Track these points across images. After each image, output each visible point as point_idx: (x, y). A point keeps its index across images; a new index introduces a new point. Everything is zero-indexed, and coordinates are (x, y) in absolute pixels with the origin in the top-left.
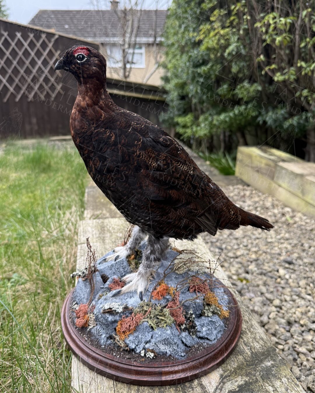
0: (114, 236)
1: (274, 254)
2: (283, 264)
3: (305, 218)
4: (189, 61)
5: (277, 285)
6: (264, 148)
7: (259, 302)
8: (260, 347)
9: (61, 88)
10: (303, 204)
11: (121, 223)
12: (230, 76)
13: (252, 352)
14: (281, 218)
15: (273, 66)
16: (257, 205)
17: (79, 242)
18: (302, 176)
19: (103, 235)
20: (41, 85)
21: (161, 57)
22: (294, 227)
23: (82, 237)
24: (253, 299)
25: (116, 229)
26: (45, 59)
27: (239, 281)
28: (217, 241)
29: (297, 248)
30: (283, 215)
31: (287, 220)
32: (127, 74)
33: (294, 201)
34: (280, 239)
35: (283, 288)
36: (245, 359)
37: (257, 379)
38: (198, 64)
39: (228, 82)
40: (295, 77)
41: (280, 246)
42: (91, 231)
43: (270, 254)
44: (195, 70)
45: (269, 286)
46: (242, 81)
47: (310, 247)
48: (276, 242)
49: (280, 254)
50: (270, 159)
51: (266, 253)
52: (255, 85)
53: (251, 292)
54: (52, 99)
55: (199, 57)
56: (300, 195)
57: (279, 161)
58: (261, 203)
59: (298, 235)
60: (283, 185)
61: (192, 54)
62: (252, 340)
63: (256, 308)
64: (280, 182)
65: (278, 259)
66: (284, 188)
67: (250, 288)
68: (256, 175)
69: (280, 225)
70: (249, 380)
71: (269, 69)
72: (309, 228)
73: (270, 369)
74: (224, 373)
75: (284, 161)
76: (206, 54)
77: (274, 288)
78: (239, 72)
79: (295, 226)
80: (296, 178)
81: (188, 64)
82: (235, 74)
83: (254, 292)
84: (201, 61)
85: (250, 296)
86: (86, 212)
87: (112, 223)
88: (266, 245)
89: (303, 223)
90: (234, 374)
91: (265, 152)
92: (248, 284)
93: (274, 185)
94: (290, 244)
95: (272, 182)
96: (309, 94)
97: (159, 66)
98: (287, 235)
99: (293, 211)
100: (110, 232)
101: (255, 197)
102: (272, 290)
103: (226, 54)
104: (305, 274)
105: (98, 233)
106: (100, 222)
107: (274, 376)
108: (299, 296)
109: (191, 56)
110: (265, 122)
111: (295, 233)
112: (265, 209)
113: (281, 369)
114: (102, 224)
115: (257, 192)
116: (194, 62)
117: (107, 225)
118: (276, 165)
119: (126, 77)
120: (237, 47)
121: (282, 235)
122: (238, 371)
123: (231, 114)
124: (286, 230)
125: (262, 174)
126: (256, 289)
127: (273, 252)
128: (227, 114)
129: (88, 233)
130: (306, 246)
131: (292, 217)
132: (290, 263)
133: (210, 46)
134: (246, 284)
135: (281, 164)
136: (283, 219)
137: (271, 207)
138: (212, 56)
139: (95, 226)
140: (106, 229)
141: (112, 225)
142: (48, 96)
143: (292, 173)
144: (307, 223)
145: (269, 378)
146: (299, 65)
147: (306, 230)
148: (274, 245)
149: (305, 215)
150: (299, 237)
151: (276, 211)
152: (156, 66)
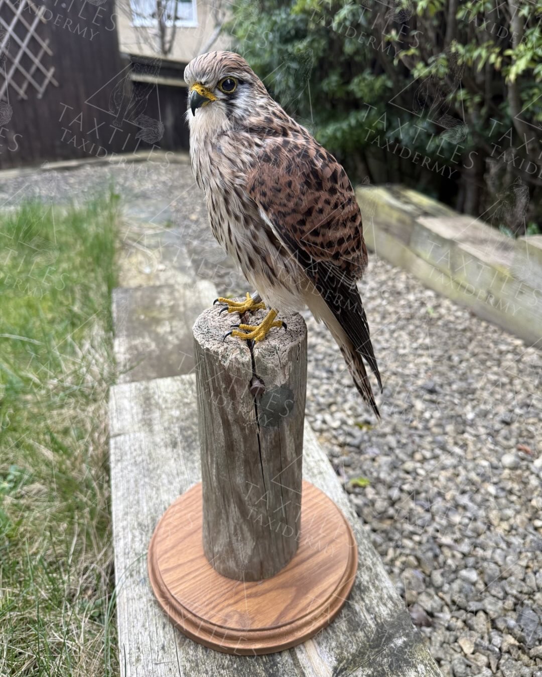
0: (166, 417)
1: (408, 376)
2: (422, 392)
3: (454, 308)
4: (272, 30)
5: (413, 431)
6: (396, 188)
7: (385, 464)
8: (388, 614)
9: (54, 76)
10: (452, 285)
11: (176, 389)
12: (342, 59)
13: (378, 623)
14: (419, 309)
15: (413, 51)
16: (384, 288)
17: (112, 434)
18: (452, 243)
19: (149, 414)
20: (17, 71)
21: (224, 14)
22: (438, 326)
23: (115, 420)
24: (377, 459)
25: (169, 401)
26: (19, 22)
27: (357, 428)
28: (324, 358)
29: (442, 364)
30: (423, 304)
31: (427, 313)
32: (167, 46)
33: (440, 281)
34: (416, 349)
35: (421, 436)
36: (367, 637)
37: (383, 670)
38: (288, 36)
39: (339, 70)
40: (447, 70)
41: (416, 362)
42: (128, 408)
43: (402, 375)
44: (283, 47)
45: (400, 433)
46: (361, 70)
47: (461, 362)
48: (411, 353)
49: (416, 376)
50: (405, 212)
51: (395, 374)
52: (383, 77)
53: (374, 446)
54: (40, 96)
55: (291, 25)
56: (449, 272)
57: (419, 216)
58: (390, 283)
59: (443, 340)
60: (423, 254)
61: (278, 19)
62: (378, 602)
63: (383, 475)
64: (419, 249)
65: (413, 384)
66: (425, 261)
67: (374, 439)
68: (383, 235)
69: (417, 322)
70: (373, 673)
71: (406, 56)
72: (460, 327)
73: (402, 651)
74: (339, 664)
75: (426, 214)
76: (301, 20)
77: (407, 438)
78: (357, 52)
79: (440, 323)
80: (443, 246)
81: (271, 36)
82: (349, 55)
83: (379, 446)
84: (293, 32)
85: (374, 453)
86: (116, 343)
87: (162, 388)
88: (396, 360)
89: (452, 318)
90: (353, 664)
91: (397, 196)
92: (370, 432)
93: (409, 253)
94: (432, 356)
95: (406, 249)
96: (468, 97)
97: (221, 31)
98: (428, 341)
99: (438, 296)
100: (160, 409)
101: (380, 273)
102: (404, 441)
103: (334, 25)
104: (452, 410)
105: (140, 410)
106: (142, 388)
107: (408, 663)
108: (443, 448)
109: (275, 23)
110: (397, 140)
111: (440, 337)
112: (396, 295)
113: (417, 649)
114: (146, 391)
115: (383, 263)
116: (281, 33)
117: (154, 393)
118: (414, 223)
119: (165, 52)
120: (354, 14)
121: (420, 341)
122: (358, 659)
123: (344, 125)
124: (427, 331)
125: (393, 234)
126: (381, 440)
127: (407, 372)
128: (338, 125)
129: (124, 412)
130: (456, 359)
131: (436, 307)
132: (432, 391)
133: (307, 7)
134: (367, 433)
135: (422, 220)
136: (423, 311)
137: (404, 291)
138: (312, 26)
139: (136, 397)
140: (153, 402)
141: (162, 392)
142: (31, 89)
143: (438, 238)
144: (457, 318)
145: (400, 667)
146: (453, 50)
147: (456, 330)
148: (406, 359)
149: (455, 303)
150: (446, 344)
151: (411, 297)
152: (217, 30)
